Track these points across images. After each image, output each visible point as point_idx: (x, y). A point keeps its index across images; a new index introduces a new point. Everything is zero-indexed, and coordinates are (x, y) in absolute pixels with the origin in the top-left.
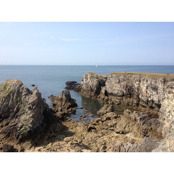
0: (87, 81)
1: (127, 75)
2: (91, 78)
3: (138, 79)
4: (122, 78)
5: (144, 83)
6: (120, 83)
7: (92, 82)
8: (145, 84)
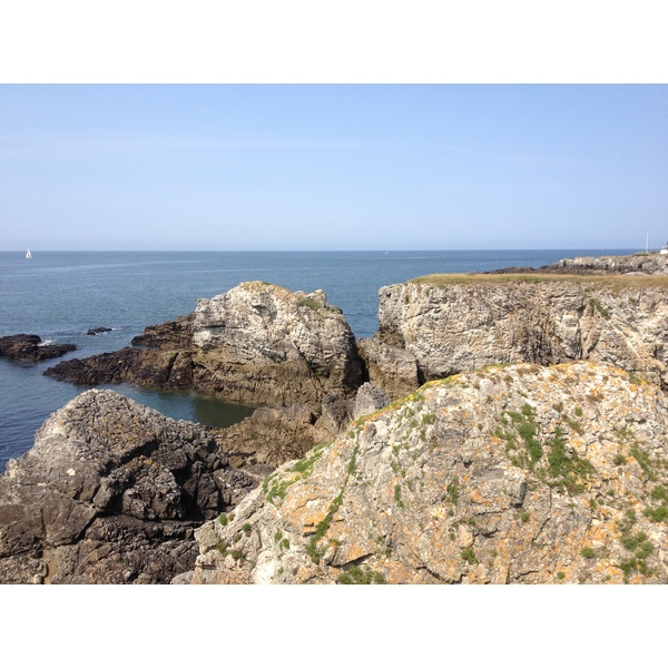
0: (271, 328)
1: (516, 285)
2: (303, 309)
3: (573, 299)
4: (499, 303)
5: (639, 314)
6: (494, 325)
7: (308, 328)
8: (642, 318)
